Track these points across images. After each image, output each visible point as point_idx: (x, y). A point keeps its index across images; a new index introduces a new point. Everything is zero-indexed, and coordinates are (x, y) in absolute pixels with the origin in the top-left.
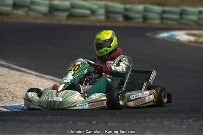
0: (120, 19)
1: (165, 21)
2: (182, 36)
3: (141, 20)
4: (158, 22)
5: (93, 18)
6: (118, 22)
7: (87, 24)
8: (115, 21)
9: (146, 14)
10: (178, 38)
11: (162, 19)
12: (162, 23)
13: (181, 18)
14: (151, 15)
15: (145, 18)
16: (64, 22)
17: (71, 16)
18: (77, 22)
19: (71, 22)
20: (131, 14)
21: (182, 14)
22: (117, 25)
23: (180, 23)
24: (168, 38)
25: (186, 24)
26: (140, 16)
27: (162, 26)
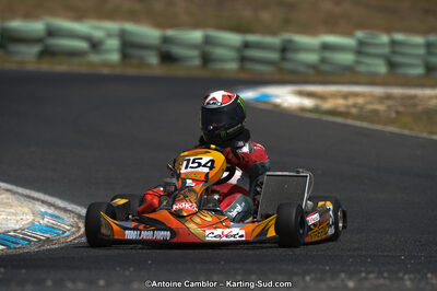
0: (153, 59)
1: (249, 66)
2: (286, 97)
3: (197, 62)
4: (233, 66)
5: (94, 58)
6: (149, 66)
7: (83, 70)
8: (142, 64)
9: (208, 49)
10: (278, 101)
11: (243, 59)
12: (242, 69)
13: (284, 59)
14: (219, 52)
15: (206, 59)
16: (32, 67)
17: (48, 53)
18: (61, 67)
19: (46, 66)
20: (177, 51)
21: (285, 49)
22: (145, 72)
23: (281, 70)
24: (257, 100)
25: (294, 72)
26: (195, 53)
27: (243, 76)
